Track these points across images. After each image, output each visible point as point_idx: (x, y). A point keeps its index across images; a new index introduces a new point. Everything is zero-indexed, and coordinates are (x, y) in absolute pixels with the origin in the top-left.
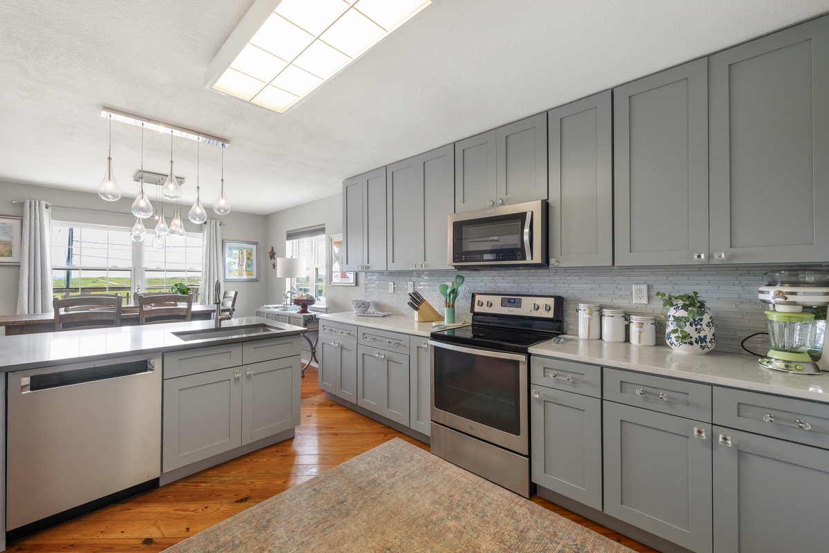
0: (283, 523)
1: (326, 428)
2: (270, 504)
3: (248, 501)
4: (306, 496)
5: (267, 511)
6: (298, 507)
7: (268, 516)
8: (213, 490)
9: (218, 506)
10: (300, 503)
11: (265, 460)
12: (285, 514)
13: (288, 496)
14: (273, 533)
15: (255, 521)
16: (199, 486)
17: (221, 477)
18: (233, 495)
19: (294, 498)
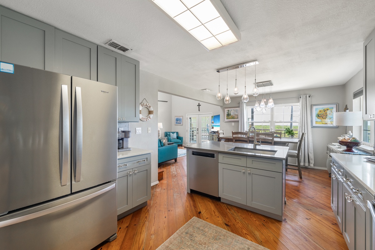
0: (221, 245)
1: (307, 232)
2: (229, 235)
3: (228, 227)
4: (242, 246)
5: (224, 236)
6: (233, 246)
7: (222, 237)
8: (227, 214)
9: (221, 219)
10: (236, 246)
11: (255, 219)
12: (226, 243)
13: (238, 239)
14: (214, 244)
15: (217, 234)
16: (227, 209)
17: (235, 212)
18: (228, 220)
19: (238, 242)
